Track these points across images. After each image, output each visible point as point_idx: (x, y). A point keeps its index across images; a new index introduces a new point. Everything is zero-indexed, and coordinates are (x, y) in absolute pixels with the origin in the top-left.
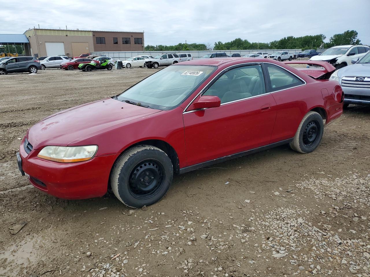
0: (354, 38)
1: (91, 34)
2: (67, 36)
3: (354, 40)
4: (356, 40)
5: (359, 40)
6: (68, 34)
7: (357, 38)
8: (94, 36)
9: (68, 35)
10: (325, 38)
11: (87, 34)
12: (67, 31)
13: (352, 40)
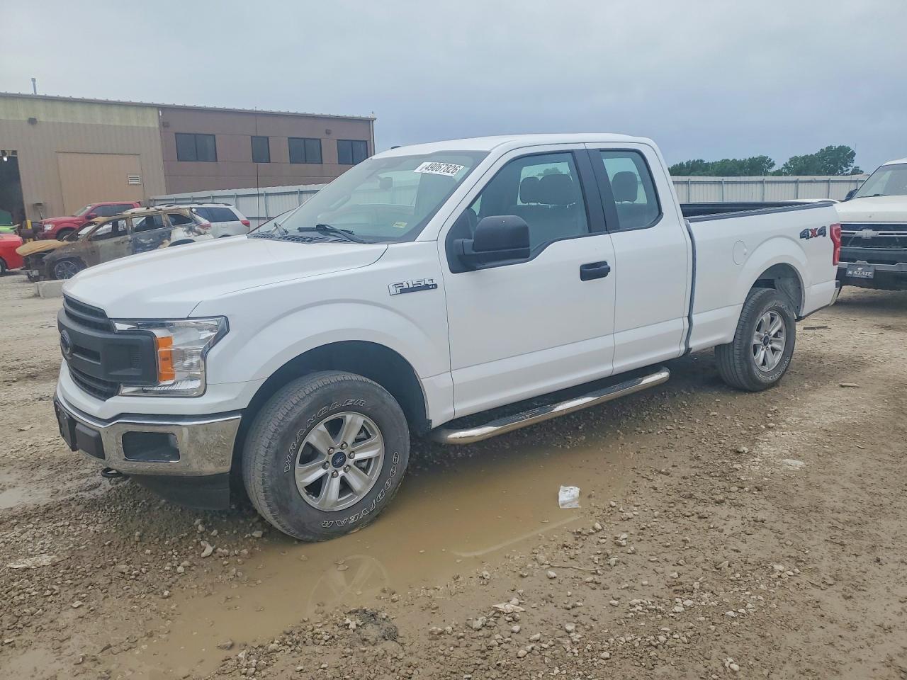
0: (846, 166)
1: (152, 121)
2: (32, 121)
3: (845, 169)
4: (851, 169)
5: (860, 169)
6: (42, 114)
7: (855, 165)
8: (164, 125)
9: (42, 118)
11: (133, 119)
12: (34, 98)
13: (841, 169)
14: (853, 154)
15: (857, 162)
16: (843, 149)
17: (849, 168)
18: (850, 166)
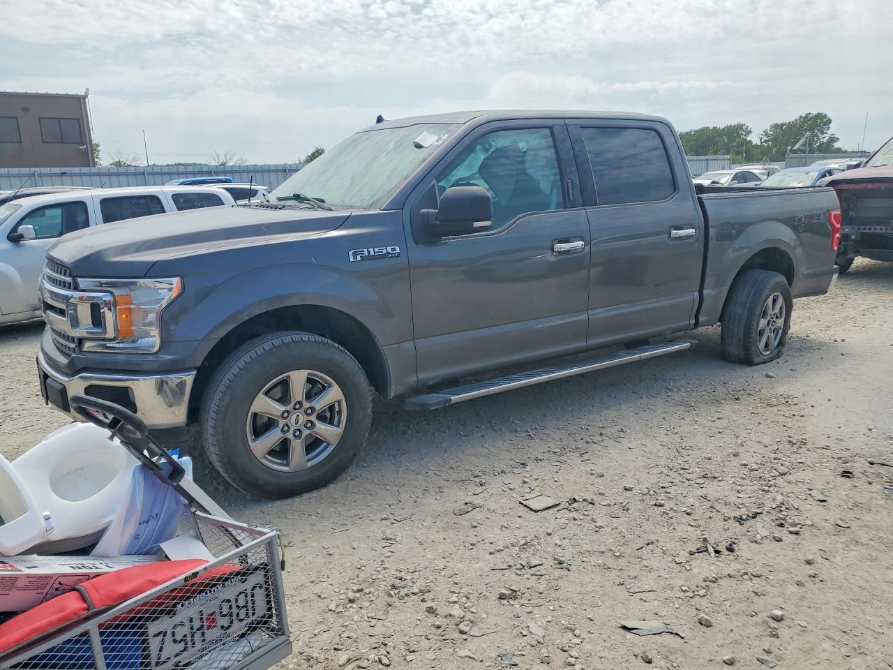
0: (822, 133)
3: (821, 136)
4: (827, 137)
5: (835, 136)
7: (830, 132)
10: (751, 132)
13: (818, 136)
14: (829, 121)
15: (832, 130)
16: (819, 116)
17: (825, 135)
18: (826, 133)
